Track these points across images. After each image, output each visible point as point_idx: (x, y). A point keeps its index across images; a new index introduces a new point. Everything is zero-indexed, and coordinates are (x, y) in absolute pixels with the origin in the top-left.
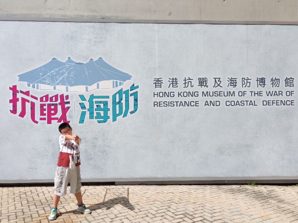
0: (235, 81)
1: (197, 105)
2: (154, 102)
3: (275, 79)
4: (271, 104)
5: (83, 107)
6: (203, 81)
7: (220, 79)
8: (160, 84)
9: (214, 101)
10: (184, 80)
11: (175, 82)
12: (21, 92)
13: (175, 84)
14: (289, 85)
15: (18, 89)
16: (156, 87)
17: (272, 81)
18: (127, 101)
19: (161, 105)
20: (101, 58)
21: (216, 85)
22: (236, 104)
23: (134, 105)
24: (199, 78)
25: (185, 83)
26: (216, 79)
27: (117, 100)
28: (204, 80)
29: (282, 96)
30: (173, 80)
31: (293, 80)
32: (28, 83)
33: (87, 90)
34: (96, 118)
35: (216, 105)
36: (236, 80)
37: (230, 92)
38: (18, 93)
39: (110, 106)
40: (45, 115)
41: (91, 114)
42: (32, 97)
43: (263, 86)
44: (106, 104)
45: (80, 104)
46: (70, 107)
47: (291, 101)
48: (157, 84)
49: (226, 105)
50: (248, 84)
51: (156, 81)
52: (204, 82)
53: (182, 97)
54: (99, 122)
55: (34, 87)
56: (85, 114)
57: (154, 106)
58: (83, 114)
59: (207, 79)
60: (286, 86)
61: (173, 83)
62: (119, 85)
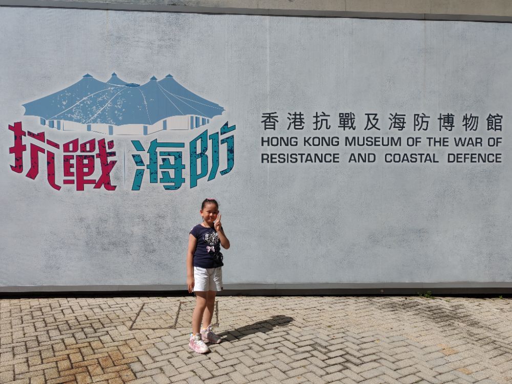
0: (402, 120)
1: (336, 160)
2: (263, 155)
3: (471, 116)
4: (462, 160)
5: (139, 162)
6: (348, 119)
7: (376, 115)
8: (273, 124)
9: (365, 154)
10: (314, 117)
11: (299, 120)
12: (30, 134)
13: (299, 124)
14: (494, 127)
15: (25, 128)
16: (266, 128)
17: (465, 120)
18: (215, 152)
19: (274, 160)
20: (169, 76)
21: (370, 126)
22: (403, 160)
23: (228, 160)
24: (340, 114)
25: (317, 122)
26: (370, 116)
27: (199, 151)
28: (350, 118)
29: (481, 146)
30: (295, 117)
31: (500, 119)
32: (41, 119)
33: (146, 132)
34: (162, 181)
35: (369, 161)
36: (404, 119)
37: (392, 138)
38: (25, 136)
39: (186, 160)
40: (72, 174)
41: (153, 174)
42: (49, 143)
43: (449, 128)
44: (178, 156)
45: (134, 156)
46: (116, 162)
47: (497, 154)
48: (267, 124)
49: (386, 161)
50: (425, 125)
51: (266, 118)
52: (350, 121)
53: (310, 145)
54: (167, 188)
55: (52, 125)
56: (142, 174)
57: (262, 162)
58: (140, 174)
59: (354, 116)
60: (488, 129)
61: (295, 122)
62: (201, 123)
